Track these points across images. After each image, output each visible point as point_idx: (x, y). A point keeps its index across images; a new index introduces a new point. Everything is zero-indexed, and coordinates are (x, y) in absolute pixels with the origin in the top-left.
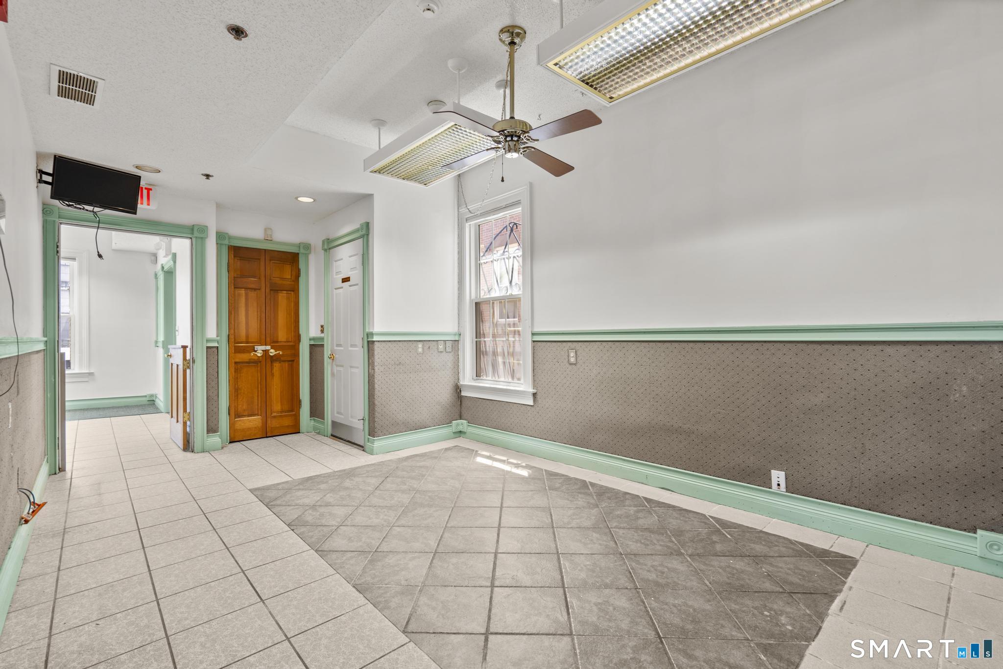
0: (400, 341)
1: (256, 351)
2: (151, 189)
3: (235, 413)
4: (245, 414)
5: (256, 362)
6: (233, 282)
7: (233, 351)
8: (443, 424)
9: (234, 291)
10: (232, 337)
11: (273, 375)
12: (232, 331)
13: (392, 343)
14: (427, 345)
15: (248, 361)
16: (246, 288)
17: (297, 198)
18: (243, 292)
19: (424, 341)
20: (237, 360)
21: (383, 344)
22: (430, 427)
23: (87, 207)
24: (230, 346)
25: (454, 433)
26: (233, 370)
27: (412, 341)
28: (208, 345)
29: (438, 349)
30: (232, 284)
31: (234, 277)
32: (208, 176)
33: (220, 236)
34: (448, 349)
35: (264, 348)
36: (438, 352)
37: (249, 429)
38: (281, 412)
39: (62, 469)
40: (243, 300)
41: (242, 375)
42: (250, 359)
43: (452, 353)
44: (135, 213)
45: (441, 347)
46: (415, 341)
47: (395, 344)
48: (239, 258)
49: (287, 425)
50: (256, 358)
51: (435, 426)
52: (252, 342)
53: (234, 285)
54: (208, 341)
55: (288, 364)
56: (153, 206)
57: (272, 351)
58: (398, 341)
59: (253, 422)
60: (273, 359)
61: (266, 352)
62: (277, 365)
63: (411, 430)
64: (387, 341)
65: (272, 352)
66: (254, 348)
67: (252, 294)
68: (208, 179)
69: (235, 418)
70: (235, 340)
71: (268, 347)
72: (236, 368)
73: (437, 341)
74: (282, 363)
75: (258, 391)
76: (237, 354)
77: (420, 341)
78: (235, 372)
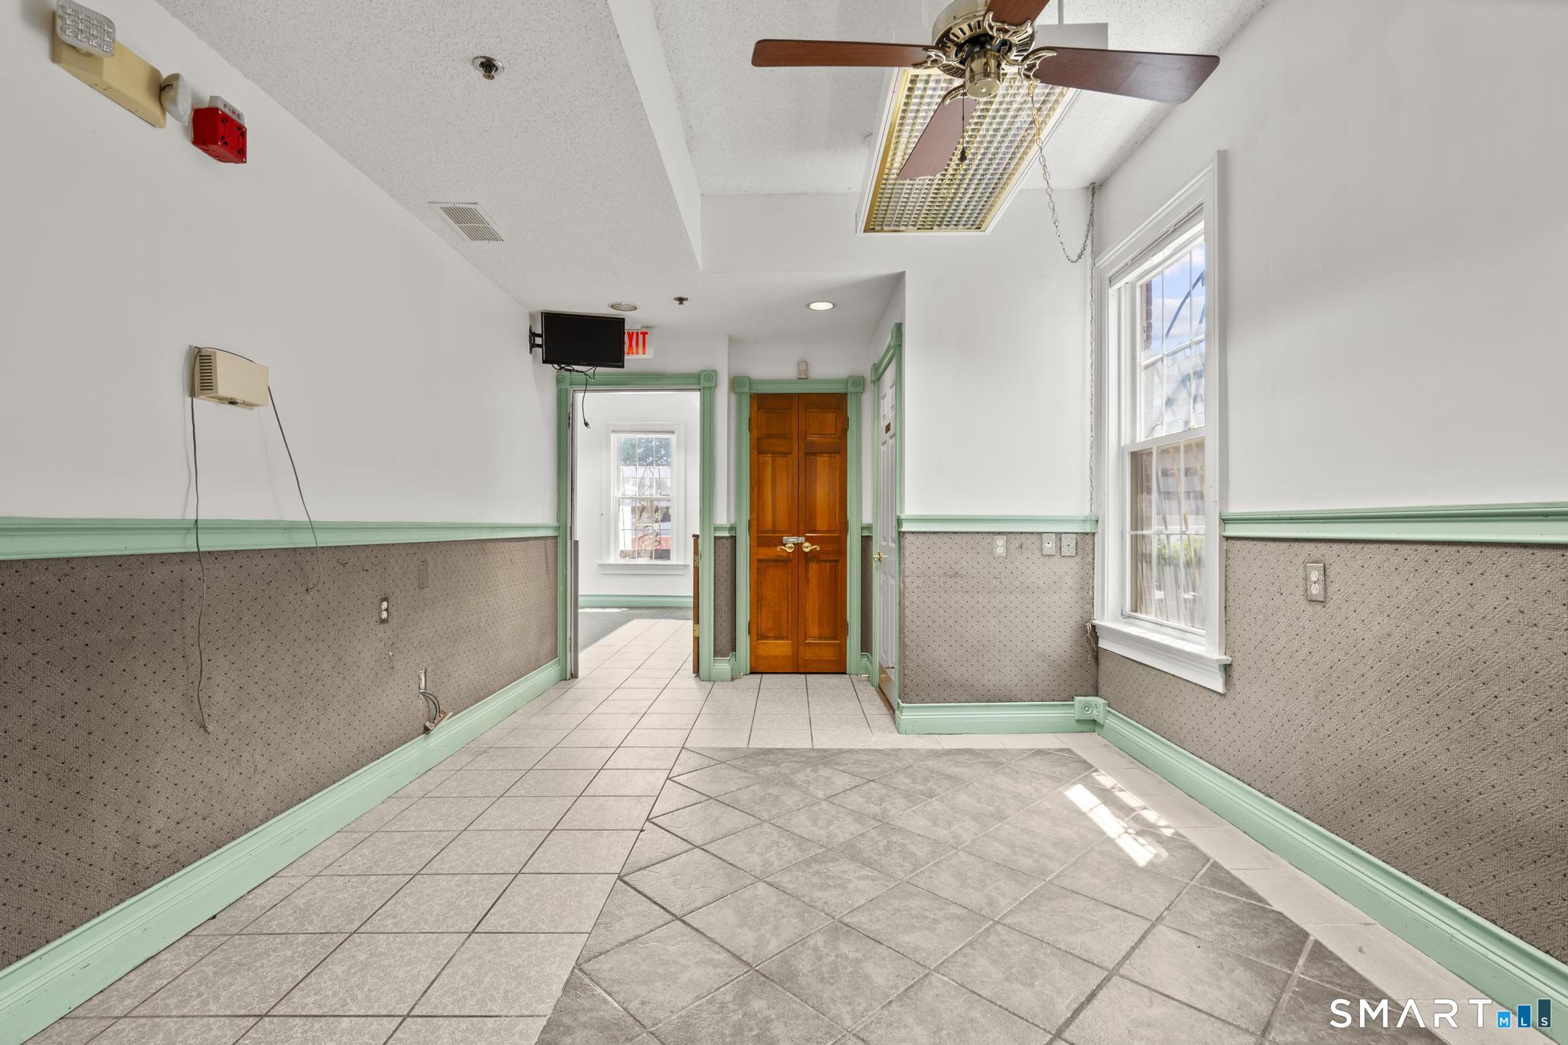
0: (956, 533)
1: (784, 545)
2: (647, 333)
3: (758, 634)
4: (770, 635)
5: (784, 561)
6: (756, 444)
7: (756, 544)
8: (1053, 700)
9: (758, 459)
10: (754, 523)
11: (807, 581)
12: (755, 515)
13: (940, 535)
14: (1016, 542)
15: (774, 558)
16: (773, 453)
17: (808, 306)
18: (769, 458)
19: (1010, 533)
20: (761, 557)
21: (922, 538)
22: (1021, 700)
23: (576, 367)
24: (752, 536)
25: (1077, 721)
26: (755, 571)
27: (982, 533)
28: (716, 535)
29: (1041, 550)
30: (756, 449)
31: (758, 438)
32: (681, 300)
33: (736, 383)
34: (1065, 551)
35: (793, 540)
36: (1043, 555)
37: (775, 658)
38: (820, 638)
39: (574, 676)
40: (769, 469)
41: (766, 578)
42: (777, 556)
43: (1078, 559)
44: (623, 367)
45: (1049, 546)
46: (989, 533)
47: (946, 538)
48: (764, 411)
49: (826, 658)
50: (785, 555)
51: (1032, 700)
52: (781, 532)
53: (758, 450)
54: (716, 529)
55: (830, 566)
56: (650, 354)
57: (807, 544)
58: (953, 533)
59: (779, 648)
60: (809, 557)
61: (798, 546)
62: (814, 567)
63: (978, 701)
64: (930, 533)
65: (807, 547)
66: (782, 539)
67: (781, 461)
68: (682, 303)
69: (758, 639)
70: (758, 528)
71: (802, 539)
72: (760, 567)
73: (1041, 533)
74: (822, 564)
75: (788, 602)
76: (759, 548)
77: (1000, 533)
78: (758, 573)
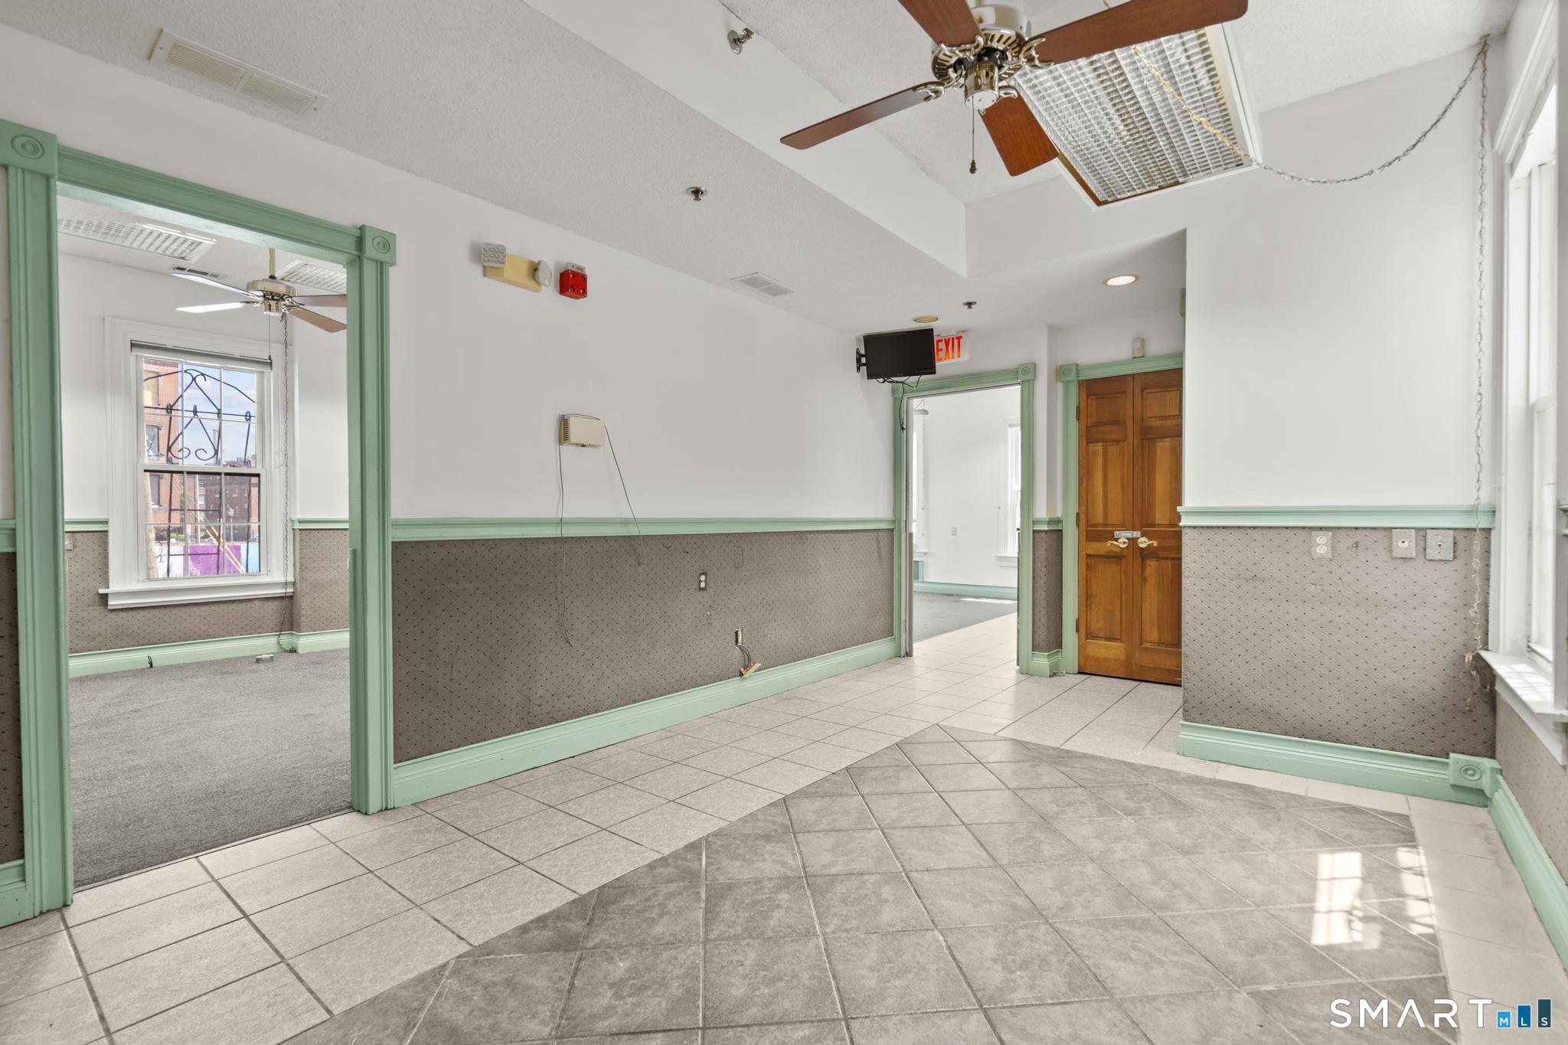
0: (1254, 528)
1: (1117, 540)
2: (961, 337)
3: (1086, 633)
4: (1100, 635)
5: (1116, 557)
6: (1085, 434)
7: (1084, 539)
8: (1412, 752)
9: (1087, 449)
10: (1083, 517)
11: (1144, 579)
12: (1083, 508)
14: (1347, 541)
15: (1105, 553)
16: (1105, 441)
17: (1105, 283)
18: (1099, 447)
19: (1338, 528)
20: (1090, 552)
22: (1356, 744)
24: (1081, 530)
25: (1454, 786)
26: (1084, 567)
27: (1293, 528)
28: (1035, 529)
29: (1391, 551)
30: (1084, 438)
31: (1087, 427)
32: (969, 304)
33: (1060, 373)
34: (1432, 553)
35: (1129, 534)
36: (1391, 557)
37: (1106, 659)
38: (1159, 644)
39: (909, 654)
40: (1100, 459)
41: (1097, 574)
42: (1108, 552)
43: (1458, 564)
45: (1405, 545)
46: (1304, 528)
48: (1094, 397)
49: (1167, 667)
50: (1118, 550)
51: (1374, 746)
52: (1113, 525)
53: (1087, 439)
54: (1034, 523)
55: (1172, 564)
56: (965, 357)
57: (1144, 539)
58: (1250, 527)
59: (1110, 651)
60: (1145, 554)
61: (1133, 541)
62: (1152, 565)
65: (1143, 542)
66: (1113, 533)
67: (1113, 450)
68: (970, 307)
69: (1087, 639)
70: (1087, 520)
71: (1137, 534)
72: (1090, 562)
73: (1390, 529)
74: (1163, 561)
75: (1121, 602)
76: (1088, 543)
77: (1321, 528)
78: (1087, 569)
